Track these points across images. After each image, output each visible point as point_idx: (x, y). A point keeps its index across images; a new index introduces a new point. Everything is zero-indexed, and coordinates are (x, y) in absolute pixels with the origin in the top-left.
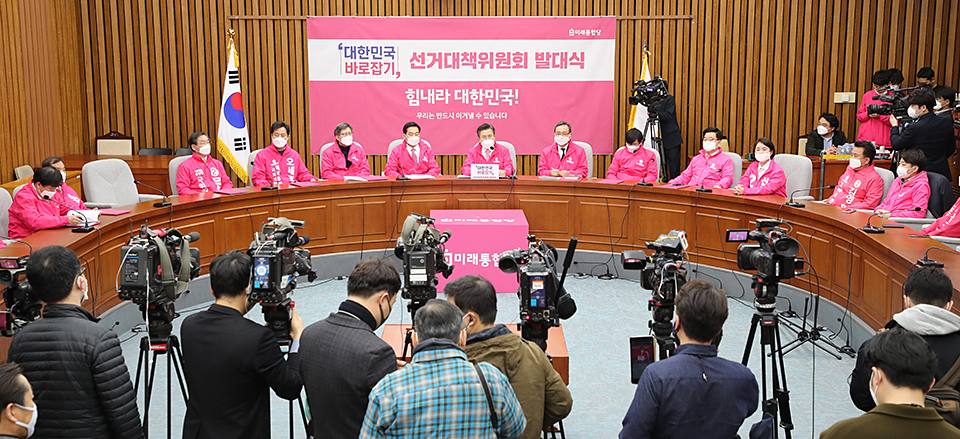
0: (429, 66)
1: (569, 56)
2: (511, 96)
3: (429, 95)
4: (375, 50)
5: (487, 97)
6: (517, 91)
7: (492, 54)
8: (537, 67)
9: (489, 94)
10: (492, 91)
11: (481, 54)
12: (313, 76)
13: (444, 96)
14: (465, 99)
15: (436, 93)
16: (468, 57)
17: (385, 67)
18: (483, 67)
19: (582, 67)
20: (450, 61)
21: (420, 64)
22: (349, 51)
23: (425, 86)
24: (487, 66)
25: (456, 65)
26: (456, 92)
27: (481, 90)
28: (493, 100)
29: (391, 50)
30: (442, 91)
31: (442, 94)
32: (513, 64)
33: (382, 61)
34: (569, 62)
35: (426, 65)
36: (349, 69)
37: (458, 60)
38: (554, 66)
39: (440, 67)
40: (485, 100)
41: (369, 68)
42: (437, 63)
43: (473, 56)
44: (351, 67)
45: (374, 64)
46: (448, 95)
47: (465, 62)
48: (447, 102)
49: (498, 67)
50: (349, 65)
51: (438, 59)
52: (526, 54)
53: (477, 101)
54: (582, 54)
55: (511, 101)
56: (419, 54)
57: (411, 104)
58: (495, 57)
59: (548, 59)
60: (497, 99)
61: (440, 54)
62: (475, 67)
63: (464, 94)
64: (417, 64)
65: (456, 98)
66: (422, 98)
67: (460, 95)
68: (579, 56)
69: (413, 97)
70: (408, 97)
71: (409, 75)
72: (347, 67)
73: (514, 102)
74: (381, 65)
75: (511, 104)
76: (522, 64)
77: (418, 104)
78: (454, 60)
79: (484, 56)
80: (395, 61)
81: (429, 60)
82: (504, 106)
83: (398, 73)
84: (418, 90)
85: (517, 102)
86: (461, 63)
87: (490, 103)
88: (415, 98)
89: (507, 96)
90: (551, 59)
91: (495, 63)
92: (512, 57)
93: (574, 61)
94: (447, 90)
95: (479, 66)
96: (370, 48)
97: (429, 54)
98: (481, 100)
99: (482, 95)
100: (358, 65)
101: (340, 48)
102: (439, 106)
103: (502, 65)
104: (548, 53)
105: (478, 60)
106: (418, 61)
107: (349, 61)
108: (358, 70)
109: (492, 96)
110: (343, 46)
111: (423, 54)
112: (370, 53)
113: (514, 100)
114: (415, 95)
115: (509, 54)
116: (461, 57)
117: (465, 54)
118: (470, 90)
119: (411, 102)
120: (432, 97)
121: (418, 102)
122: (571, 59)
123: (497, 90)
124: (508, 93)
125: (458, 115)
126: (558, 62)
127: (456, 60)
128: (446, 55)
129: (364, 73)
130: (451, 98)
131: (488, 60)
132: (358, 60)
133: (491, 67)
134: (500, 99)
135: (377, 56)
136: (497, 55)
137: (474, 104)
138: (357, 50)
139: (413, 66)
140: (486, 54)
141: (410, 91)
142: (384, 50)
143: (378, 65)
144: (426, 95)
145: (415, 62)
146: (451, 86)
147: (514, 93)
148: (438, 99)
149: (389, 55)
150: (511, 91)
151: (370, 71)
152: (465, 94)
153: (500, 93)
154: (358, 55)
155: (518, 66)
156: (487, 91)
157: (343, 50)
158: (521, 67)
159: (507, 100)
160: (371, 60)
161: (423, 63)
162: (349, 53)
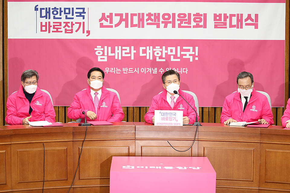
0: (117, 25)
1: (245, 17)
2: (191, 52)
3: (116, 51)
4: (68, 11)
5: (169, 53)
6: (197, 48)
7: (174, 15)
8: (216, 27)
9: (171, 51)
10: (174, 49)
11: (164, 15)
12: (11, 35)
13: (130, 53)
14: (149, 55)
15: (122, 50)
16: (153, 17)
17: (76, 27)
18: (165, 26)
19: (256, 27)
20: (136, 21)
21: (108, 24)
22: (44, 12)
23: (113, 43)
24: (170, 25)
25: (141, 24)
26: (141, 49)
27: (164, 47)
28: (175, 56)
29: (81, 11)
30: (128, 48)
31: (128, 51)
32: (193, 23)
33: (74, 21)
34: (244, 23)
35: (113, 25)
36: (44, 28)
37: (143, 20)
38: (231, 26)
39: (127, 26)
40: (168, 57)
41: (62, 27)
42: (123, 23)
43: (157, 16)
44: (46, 26)
45: (66, 23)
46: (133, 51)
47: (150, 21)
48: (132, 58)
49: (180, 26)
50: (44, 24)
51: (124, 19)
52: (205, 15)
53: (161, 57)
54: (257, 16)
55: (191, 58)
56: (107, 14)
57: (99, 60)
58: (177, 18)
59: (225, 20)
60: (179, 56)
61: (127, 15)
62: (158, 26)
63: (148, 51)
64: (105, 23)
65: (141, 54)
66: (110, 54)
67: (144, 51)
68: (253, 17)
69: (101, 53)
70: (97, 53)
71: (97, 33)
72: (42, 26)
73: (194, 59)
74: (72, 24)
75: (191, 60)
76: (202, 24)
77: (106, 60)
78: (139, 20)
79: (166, 17)
80: (85, 20)
81: (116, 20)
82: (184, 62)
83: (88, 32)
84: (106, 47)
85: (197, 59)
86: (145, 23)
87: (172, 59)
88: (103, 55)
89: (188, 53)
90: (228, 20)
91: (177, 23)
92: (192, 17)
93: (249, 21)
94: (132, 47)
95: (162, 25)
96: (63, 10)
97: (116, 15)
98: (164, 56)
99: (164, 52)
100: (52, 24)
101: (36, 9)
102: (125, 62)
103: (183, 25)
104: (225, 15)
105: (161, 20)
106: (107, 21)
107: (44, 20)
108: (52, 29)
109: (174, 53)
110: (39, 7)
111: (111, 14)
112: (63, 13)
113: (194, 56)
114: (103, 51)
115: (190, 14)
116: (146, 17)
117: (149, 15)
118: (154, 48)
119: (99, 58)
120: (119, 53)
121: (106, 58)
122: (246, 20)
123: (179, 48)
124: (189, 50)
125: (143, 70)
126: (234, 22)
127: (141, 20)
128: (133, 15)
129: (57, 31)
130: (137, 55)
131: (171, 20)
132: (52, 20)
133: (174, 26)
134: (181, 55)
135: (69, 16)
136: (179, 15)
137: (158, 60)
138: (51, 11)
139: (102, 26)
140: (168, 15)
141: (99, 49)
142: (75, 11)
143: (70, 25)
144: (113, 51)
145: (103, 22)
146: (137, 43)
147: (194, 50)
148: (124, 55)
149: (80, 16)
150: (191, 48)
151: (63, 29)
152: (150, 50)
153: (182, 50)
154: (52, 16)
155: (197, 26)
156: (169, 48)
157: (39, 11)
158: (201, 26)
159: (188, 57)
160: (63, 20)
161: (111, 22)
162: (44, 14)
